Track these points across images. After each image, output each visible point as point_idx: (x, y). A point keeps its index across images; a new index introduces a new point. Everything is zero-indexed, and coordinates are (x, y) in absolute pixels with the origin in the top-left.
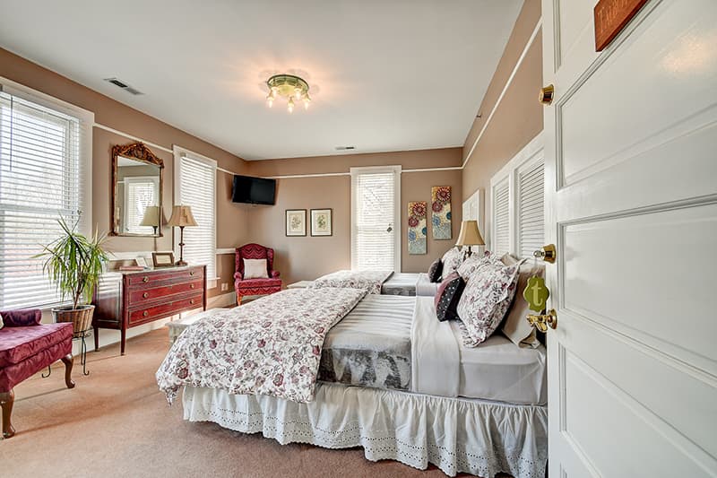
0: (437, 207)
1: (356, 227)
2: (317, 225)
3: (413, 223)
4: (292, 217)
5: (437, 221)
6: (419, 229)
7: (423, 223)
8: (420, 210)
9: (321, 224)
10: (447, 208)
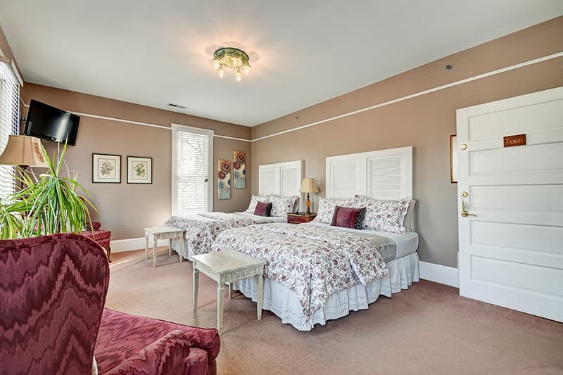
0: (237, 166)
1: (177, 177)
2: (135, 173)
3: (222, 176)
4: (101, 162)
5: (237, 175)
6: (225, 181)
7: (228, 176)
8: (226, 167)
9: (139, 172)
10: (243, 166)
